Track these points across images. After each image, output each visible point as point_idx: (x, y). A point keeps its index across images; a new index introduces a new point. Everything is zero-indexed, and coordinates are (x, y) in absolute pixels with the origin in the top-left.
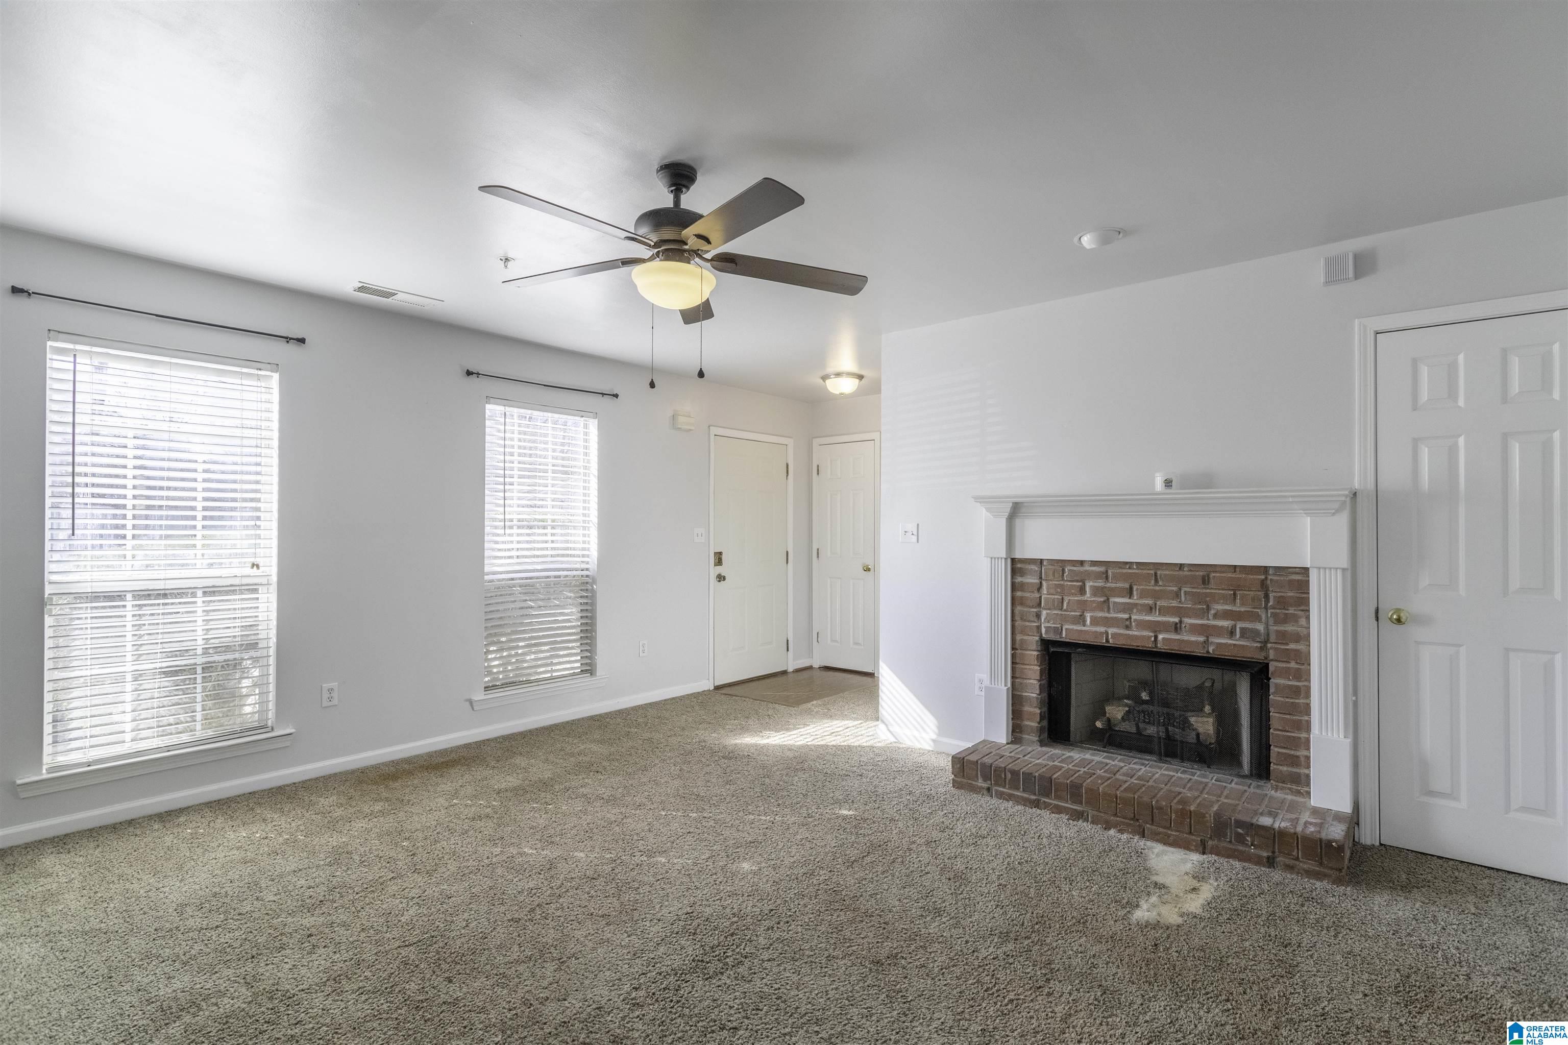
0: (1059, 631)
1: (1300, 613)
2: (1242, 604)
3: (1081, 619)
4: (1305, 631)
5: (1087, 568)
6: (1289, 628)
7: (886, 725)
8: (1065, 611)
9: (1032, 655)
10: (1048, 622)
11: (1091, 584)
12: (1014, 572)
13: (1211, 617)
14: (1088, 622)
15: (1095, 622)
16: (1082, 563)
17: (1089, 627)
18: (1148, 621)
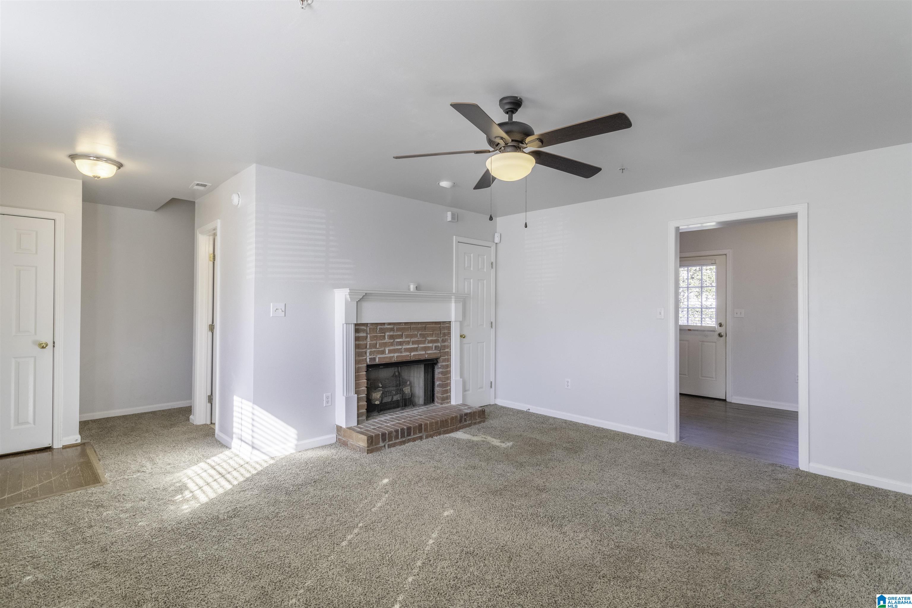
0: (374, 359)
1: (448, 338)
2: (435, 337)
3: (383, 352)
4: (449, 344)
5: (386, 326)
6: (446, 344)
7: (258, 450)
8: (378, 348)
9: (363, 374)
10: (371, 355)
11: (388, 334)
12: (357, 331)
13: (427, 343)
14: (387, 352)
15: (390, 351)
16: (384, 324)
17: (387, 355)
18: (409, 348)
